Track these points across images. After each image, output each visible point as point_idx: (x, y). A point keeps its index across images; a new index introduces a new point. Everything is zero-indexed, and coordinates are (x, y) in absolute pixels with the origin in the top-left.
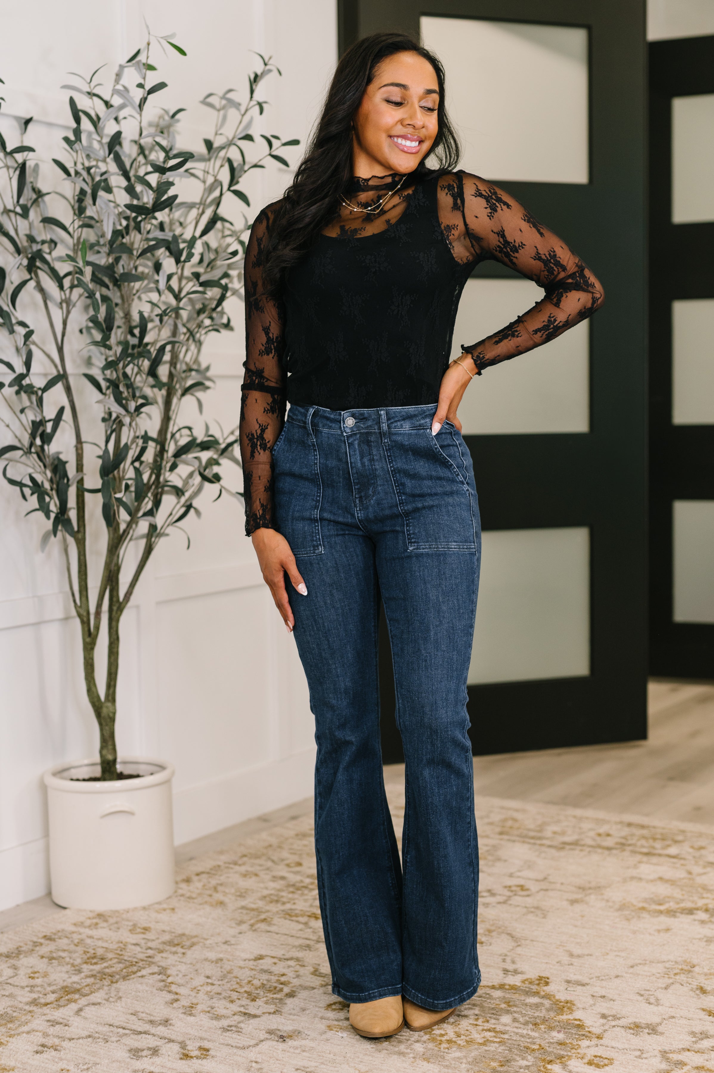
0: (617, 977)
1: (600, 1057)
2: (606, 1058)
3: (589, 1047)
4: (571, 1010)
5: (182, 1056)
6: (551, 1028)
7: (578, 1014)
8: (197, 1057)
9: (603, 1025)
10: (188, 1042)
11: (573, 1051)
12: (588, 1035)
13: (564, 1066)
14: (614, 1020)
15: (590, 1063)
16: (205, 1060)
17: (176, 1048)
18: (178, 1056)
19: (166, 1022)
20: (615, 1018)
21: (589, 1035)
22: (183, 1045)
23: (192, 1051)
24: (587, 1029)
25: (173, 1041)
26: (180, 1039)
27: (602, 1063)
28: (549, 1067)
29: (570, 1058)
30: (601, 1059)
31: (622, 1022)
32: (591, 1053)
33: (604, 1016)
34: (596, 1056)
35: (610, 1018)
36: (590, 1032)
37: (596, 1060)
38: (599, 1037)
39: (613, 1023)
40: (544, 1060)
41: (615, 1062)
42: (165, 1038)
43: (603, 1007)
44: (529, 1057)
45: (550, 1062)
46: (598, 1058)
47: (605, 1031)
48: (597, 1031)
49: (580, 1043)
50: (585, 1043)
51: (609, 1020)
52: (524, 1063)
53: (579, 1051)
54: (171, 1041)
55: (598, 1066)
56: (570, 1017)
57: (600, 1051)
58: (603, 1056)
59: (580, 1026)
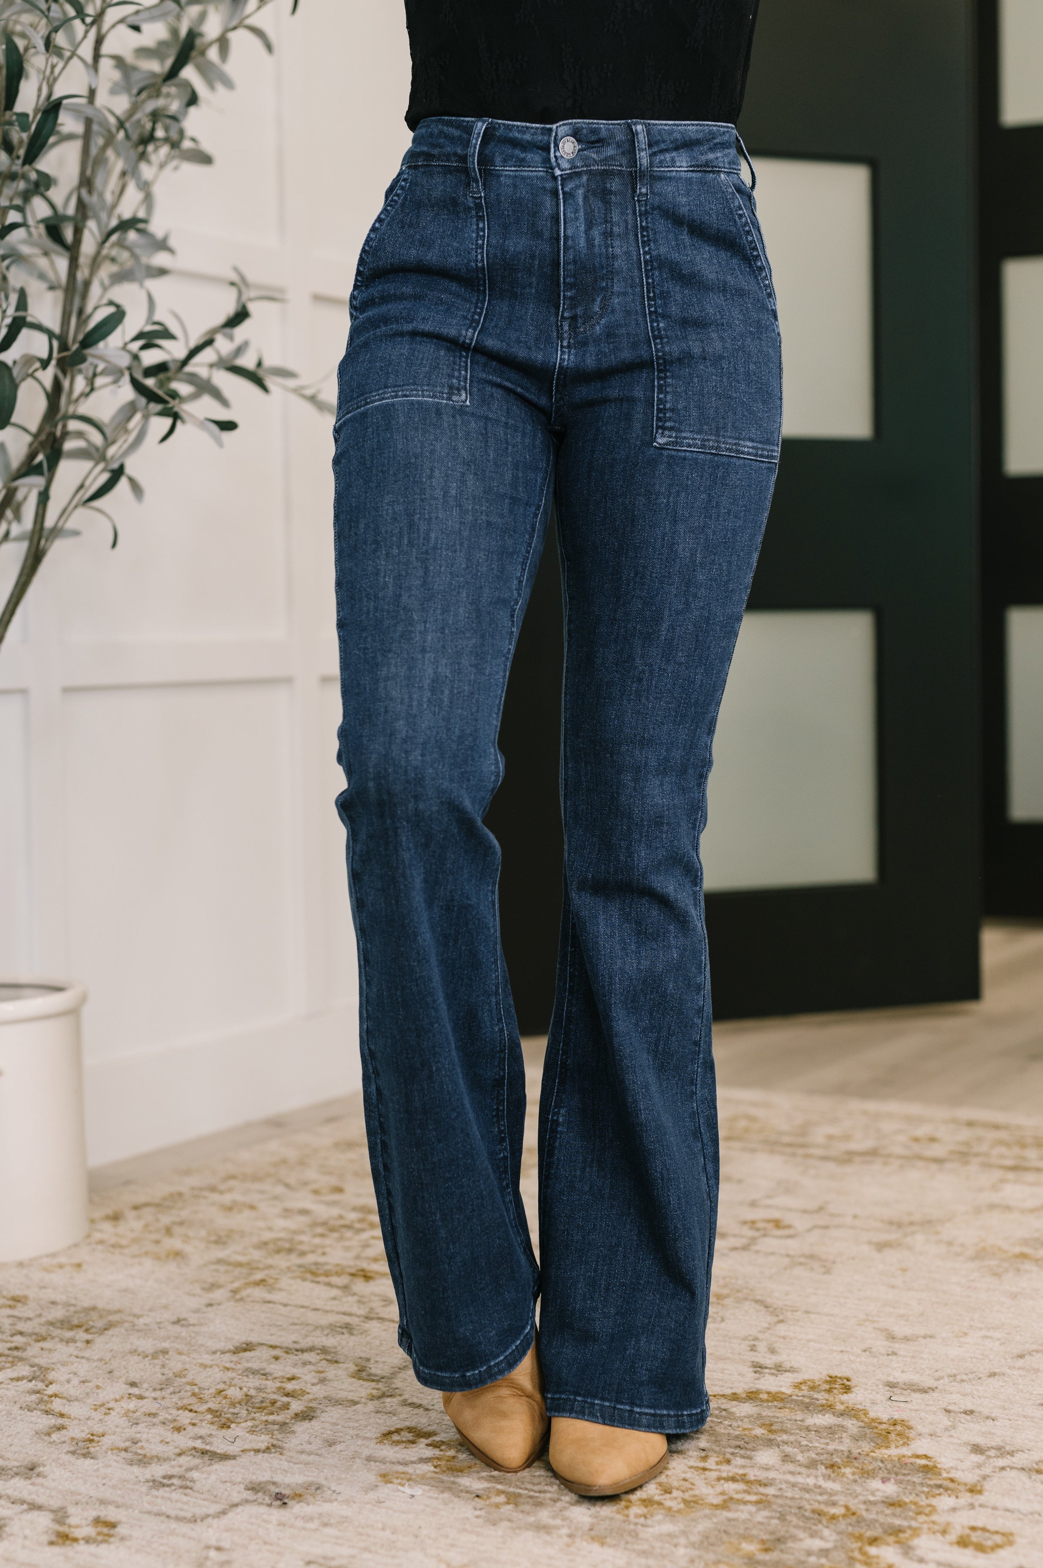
0: (992, 1375)
1: (984, 1529)
2: (997, 1533)
3: (954, 1510)
4: (903, 1437)
5: (54, 1538)
6: (867, 1474)
7: (921, 1446)
8: (88, 1540)
9: (979, 1466)
10: (71, 1510)
11: (922, 1518)
12: (950, 1487)
13: (907, 1550)
14: (1002, 1456)
15: (963, 1542)
16: (104, 1546)
17: (43, 1521)
18: (45, 1538)
19: (31, 1470)
20: (1002, 1451)
21: (951, 1485)
22: (60, 1515)
23: (77, 1527)
24: (945, 1475)
25: (39, 1508)
26: (55, 1503)
27: (989, 1543)
28: (873, 1551)
29: (916, 1532)
30: (987, 1535)
31: (1019, 1460)
32: (961, 1521)
33: (977, 1449)
34: (973, 1529)
35: (992, 1453)
36: (952, 1480)
37: (975, 1537)
38: (974, 1490)
39: (1001, 1462)
40: (860, 1538)
41: (1018, 1540)
42: (23, 1502)
43: (973, 1431)
44: (826, 1532)
45: (873, 1541)
46: (979, 1533)
47: (985, 1478)
48: (970, 1478)
49: (934, 1501)
50: (945, 1502)
51: (989, 1457)
52: (816, 1544)
53: (934, 1517)
54: (35, 1507)
55: (980, 1548)
56: (905, 1451)
57: (980, 1518)
58: (989, 1527)
59: (929, 1470)
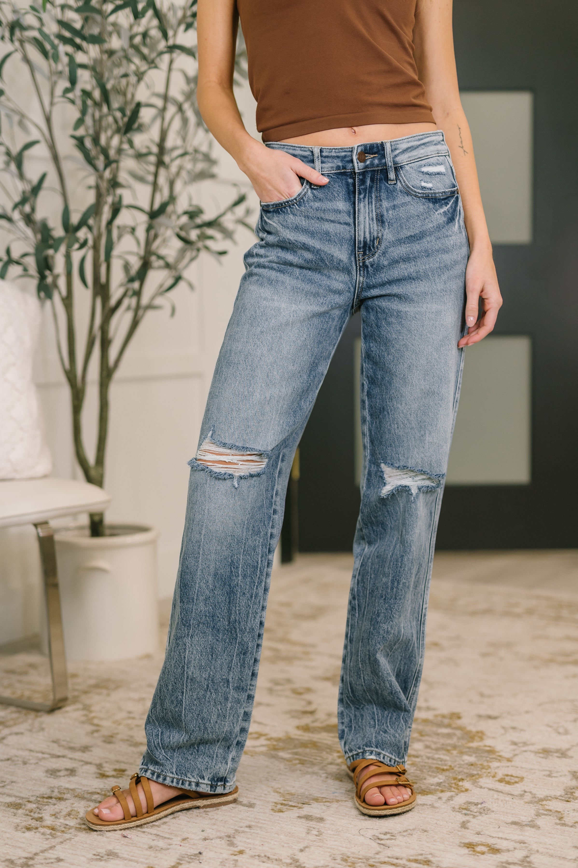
0: (527, 712)
1: (512, 776)
2: (517, 777)
3: (498, 767)
4: (482, 739)
5: (98, 776)
6: (462, 753)
7: (488, 742)
8: (113, 776)
9: (514, 750)
10: (104, 765)
11: (484, 771)
12: (500, 758)
13: (475, 783)
14: (525, 746)
15: (501, 781)
16: (120, 779)
17: (93, 769)
18: (95, 776)
19: (85, 749)
20: (525, 744)
21: (499, 758)
22: (99, 766)
23: (107, 771)
24: (498, 754)
25: (90, 763)
26: (98, 762)
27: (513, 781)
28: (460, 783)
29: (480, 776)
30: (512, 778)
31: (532, 748)
32: (502, 772)
33: (515, 744)
34: (507, 775)
35: (521, 745)
36: (500, 756)
37: (507, 779)
38: (509, 760)
39: (524, 749)
40: (455, 779)
41: (525, 780)
42: (82, 761)
43: (514, 736)
44: (440, 776)
45: (462, 780)
46: (509, 777)
47: (515, 755)
48: (507, 755)
49: (490, 764)
50: (495, 764)
51: (519, 747)
52: (436, 780)
53: (489, 771)
54: (87, 763)
55: (509, 783)
56: (481, 744)
57: (510, 771)
58: (514, 775)
59: (491, 751)
